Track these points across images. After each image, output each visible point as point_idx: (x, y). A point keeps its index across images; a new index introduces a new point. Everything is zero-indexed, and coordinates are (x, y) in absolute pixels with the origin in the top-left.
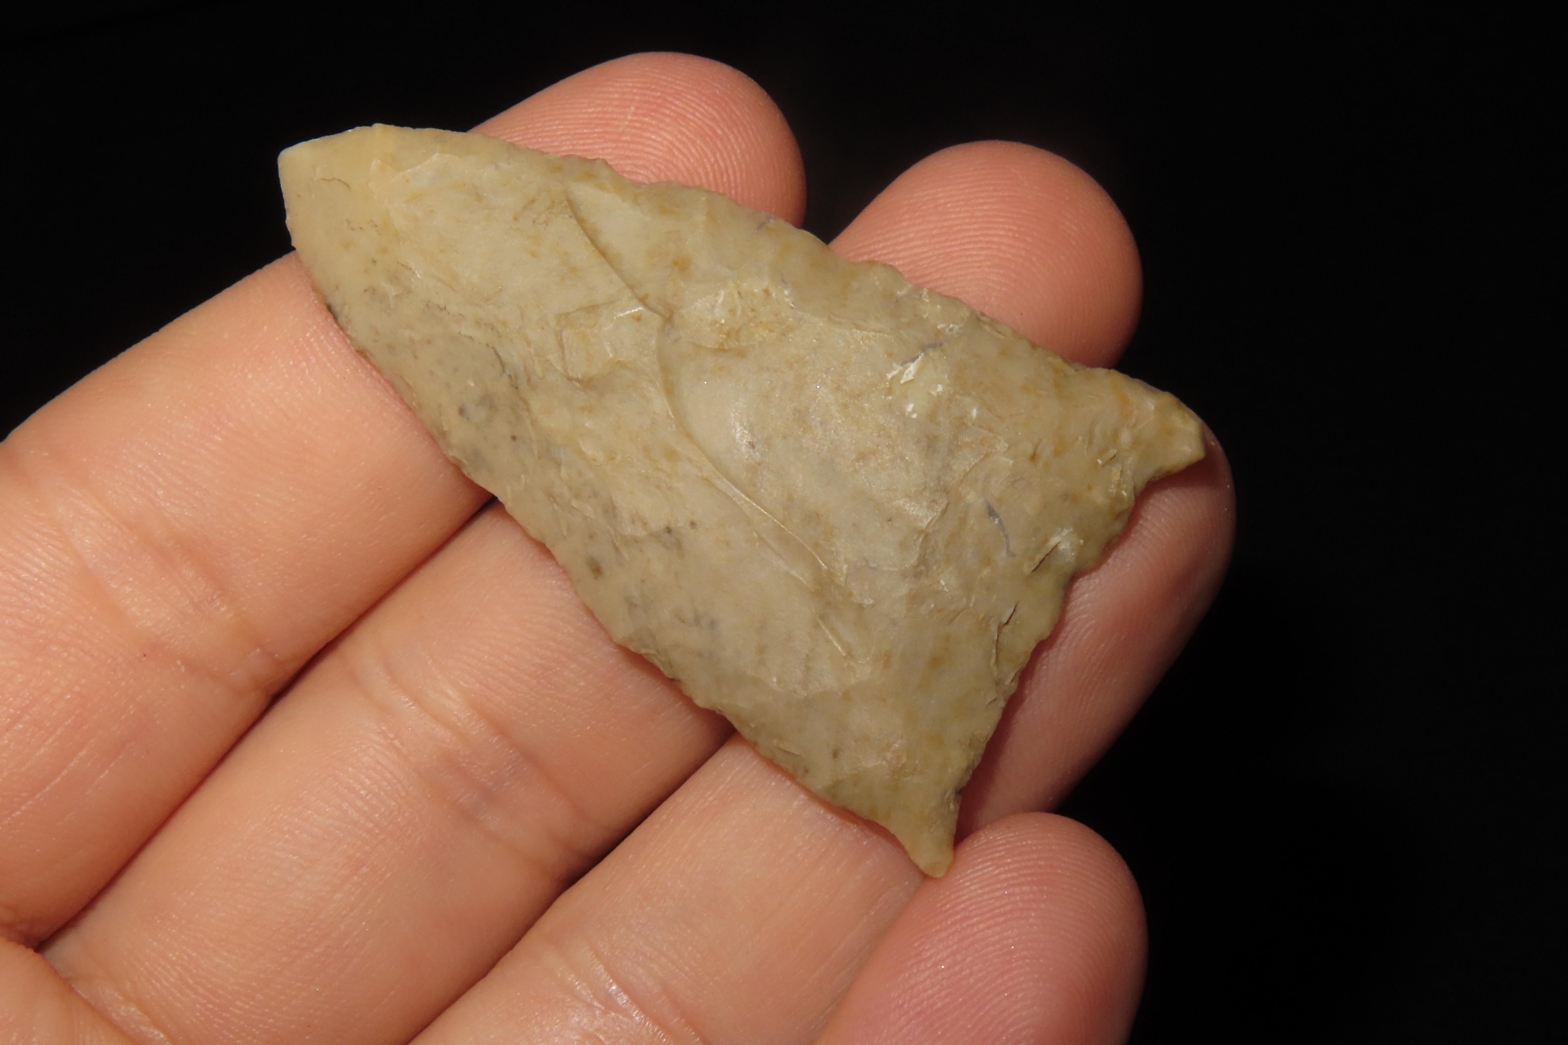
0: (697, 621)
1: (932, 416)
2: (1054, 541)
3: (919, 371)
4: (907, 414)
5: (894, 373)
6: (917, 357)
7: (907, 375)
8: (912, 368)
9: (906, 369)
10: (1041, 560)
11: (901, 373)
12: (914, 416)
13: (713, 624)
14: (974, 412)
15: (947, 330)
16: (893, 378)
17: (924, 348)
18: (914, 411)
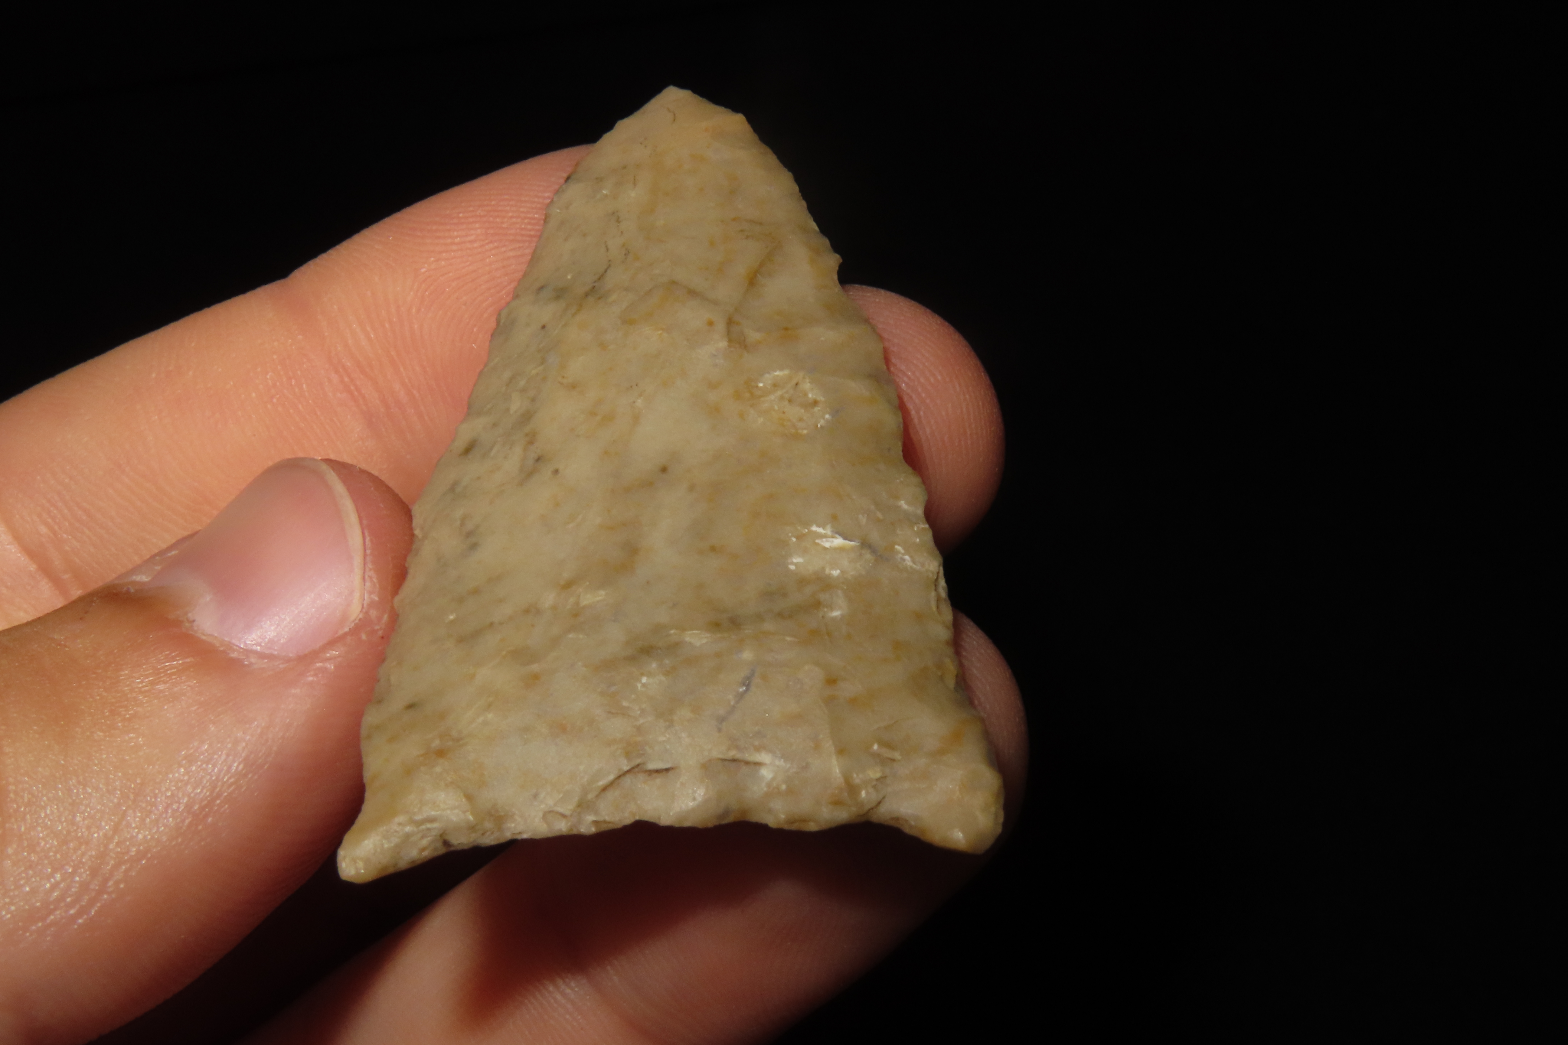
0: (469, 534)
1: (802, 581)
2: (764, 757)
3: (841, 549)
4: (789, 561)
5: (820, 530)
6: (851, 541)
7: (827, 541)
8: (839, 541)
9: (833, 537)
10: (735, 758)
11: (825, 536)
12: (792, 567)
13: (474, 546)
14: (836, 613)
15: (900, 555)
16: (815, 533)
17: (866, 544)
18: (796, 564)
